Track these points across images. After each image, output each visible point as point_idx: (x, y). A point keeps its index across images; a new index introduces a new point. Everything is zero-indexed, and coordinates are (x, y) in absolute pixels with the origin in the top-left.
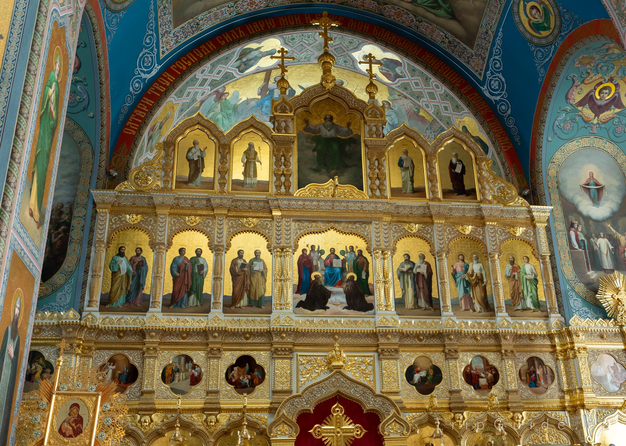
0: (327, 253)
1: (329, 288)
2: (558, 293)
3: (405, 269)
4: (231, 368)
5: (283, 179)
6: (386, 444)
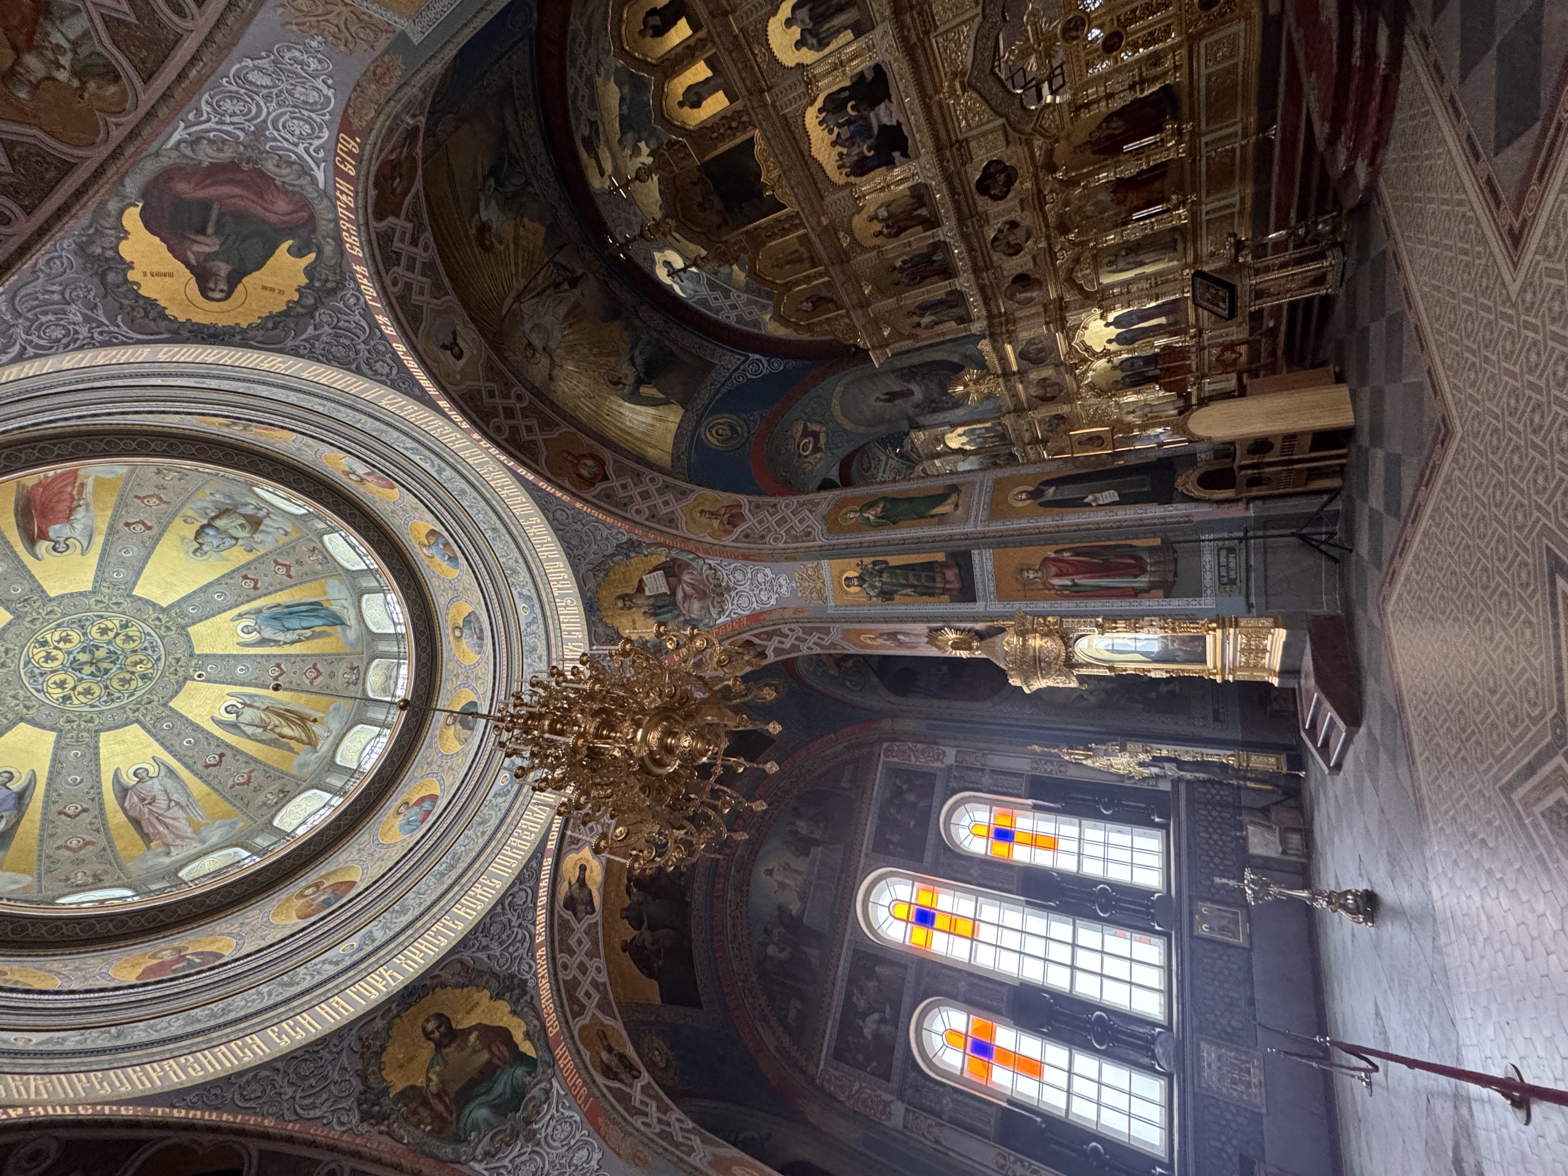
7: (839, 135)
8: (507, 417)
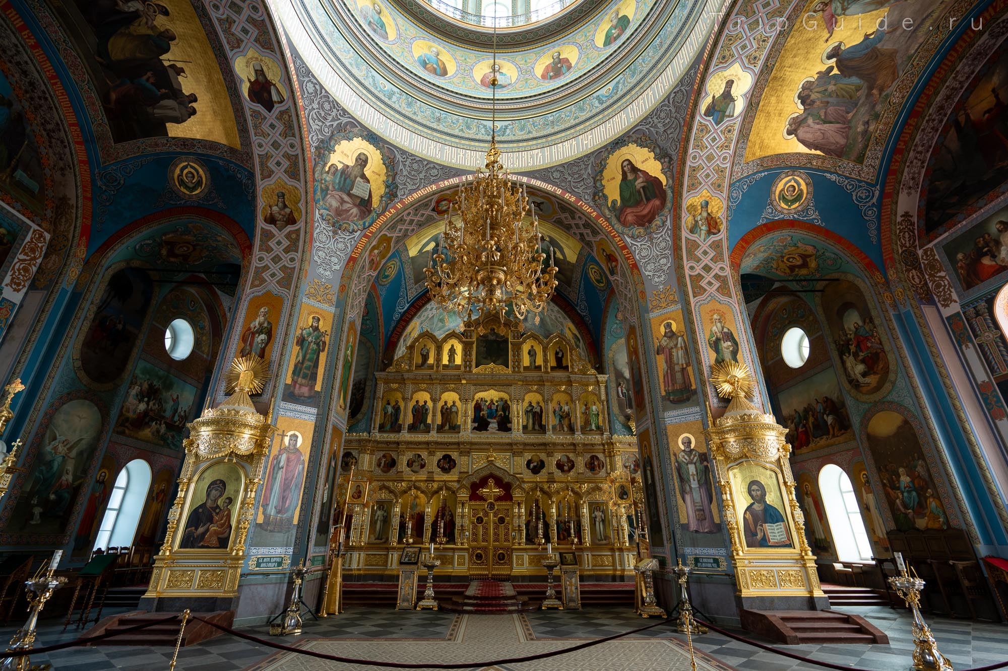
0: (489, 402)
1: (489, 420)
2: (609, 421)
3: (529, 409)
4: (439, 461)
5: (468, 363)
6: (514, 499)
7: (494, 404)
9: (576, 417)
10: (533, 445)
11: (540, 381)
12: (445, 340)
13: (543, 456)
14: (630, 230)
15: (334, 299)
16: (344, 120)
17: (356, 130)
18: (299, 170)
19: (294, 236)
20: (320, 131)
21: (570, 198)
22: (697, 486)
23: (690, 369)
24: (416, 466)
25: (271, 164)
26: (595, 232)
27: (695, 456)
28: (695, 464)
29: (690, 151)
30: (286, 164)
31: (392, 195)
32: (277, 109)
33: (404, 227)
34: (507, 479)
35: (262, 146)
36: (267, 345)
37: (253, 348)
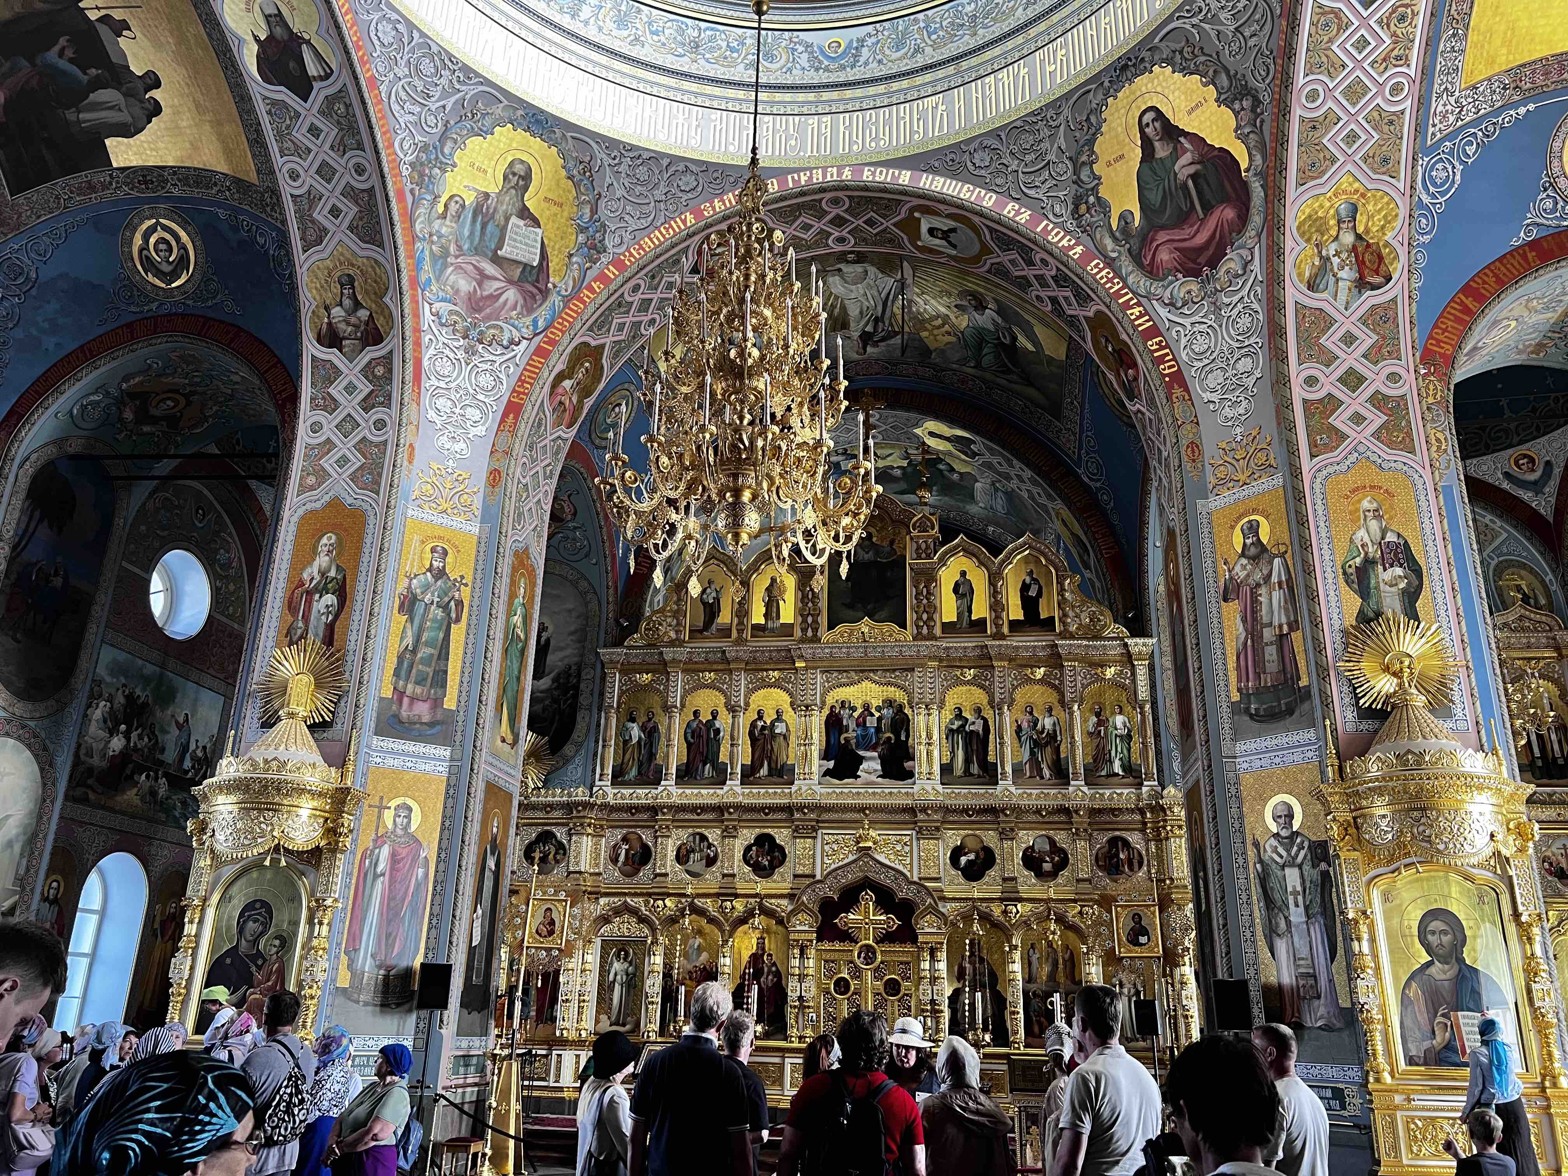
0: (860, 711)
1: (861, 753)
2: (1158, 753)
3: (955, 727)
4: (748, 849)
5: (810, 619)
6: (921, 939)
7: (872, 715)
8: (838, 216)
9: (1073, 743)
10: (965, 811)
11: (981, 657)
12: (754, 568)
13: (990, 838)
14: (1165, 288)
15: (477, 503)
16: (470, 91)
17: (498, 110)
18: (378, 223)
19: (380, 371)
20: (418, 124)
21: (1018, 213)
22: (1304, 919)
23: (1297, 636)
24: (696, 862)
25: (320, 215)
26: (1083, 298)
27: (1301, 847)
28: (1300, 867)
29: (1300, 79)
30: (350, 210)
31: (594, 247)
32: (320, 92)
33: (629, 320)
34: (904, 893)
35: (298, 176)
36: (336, 617)
37: (311, 626)
